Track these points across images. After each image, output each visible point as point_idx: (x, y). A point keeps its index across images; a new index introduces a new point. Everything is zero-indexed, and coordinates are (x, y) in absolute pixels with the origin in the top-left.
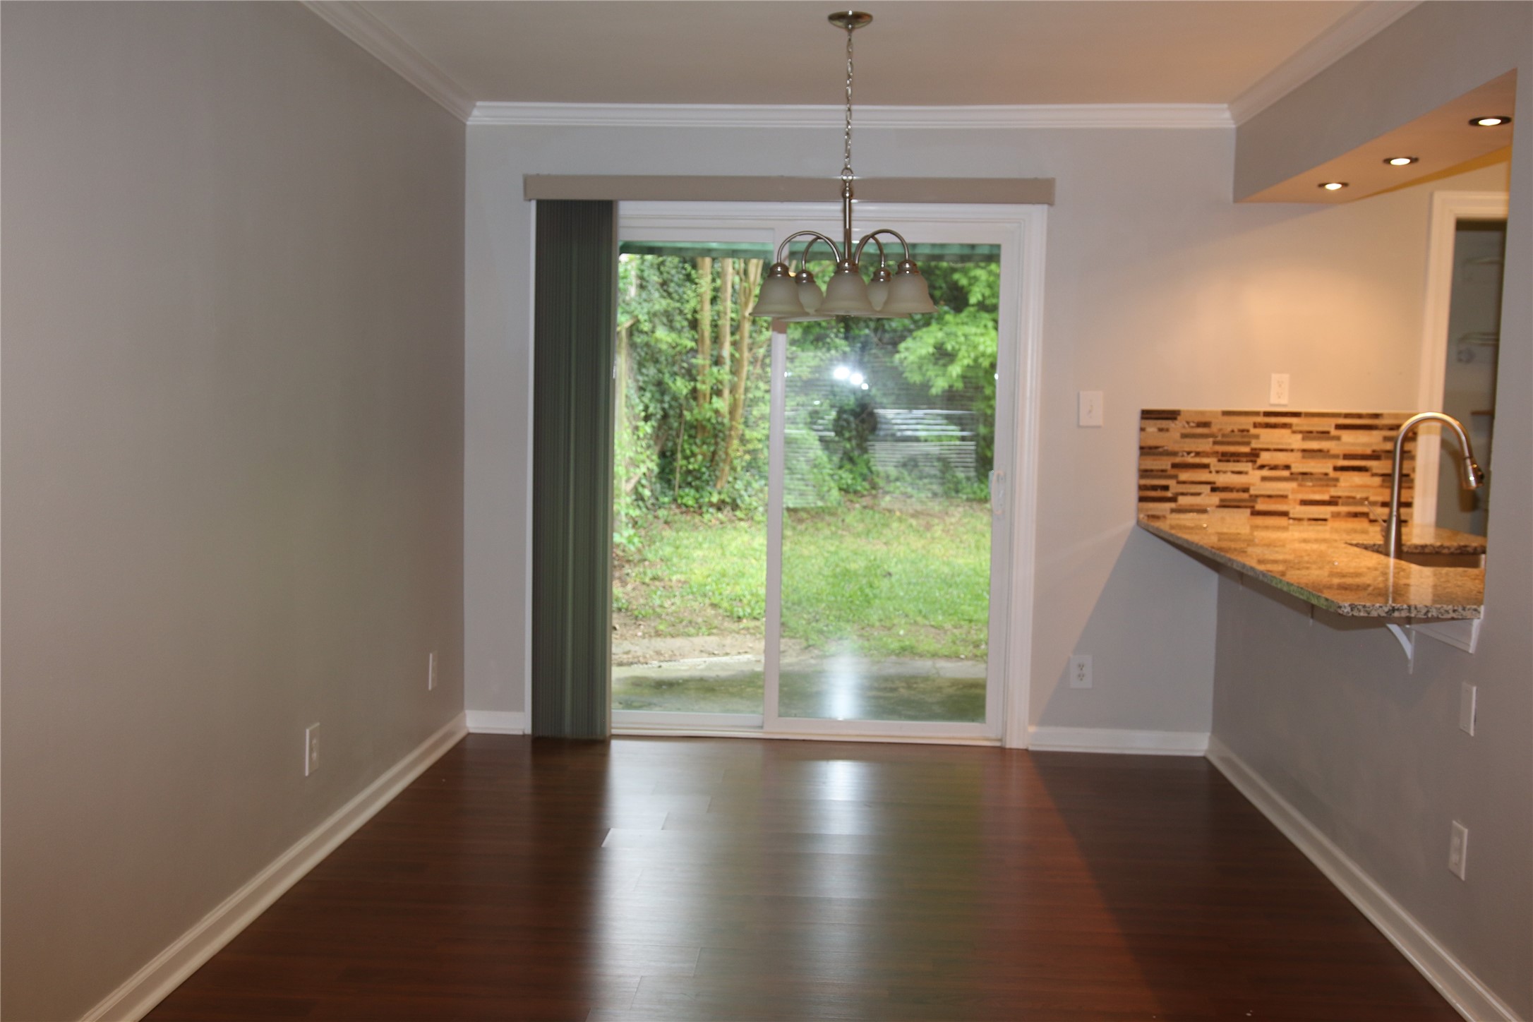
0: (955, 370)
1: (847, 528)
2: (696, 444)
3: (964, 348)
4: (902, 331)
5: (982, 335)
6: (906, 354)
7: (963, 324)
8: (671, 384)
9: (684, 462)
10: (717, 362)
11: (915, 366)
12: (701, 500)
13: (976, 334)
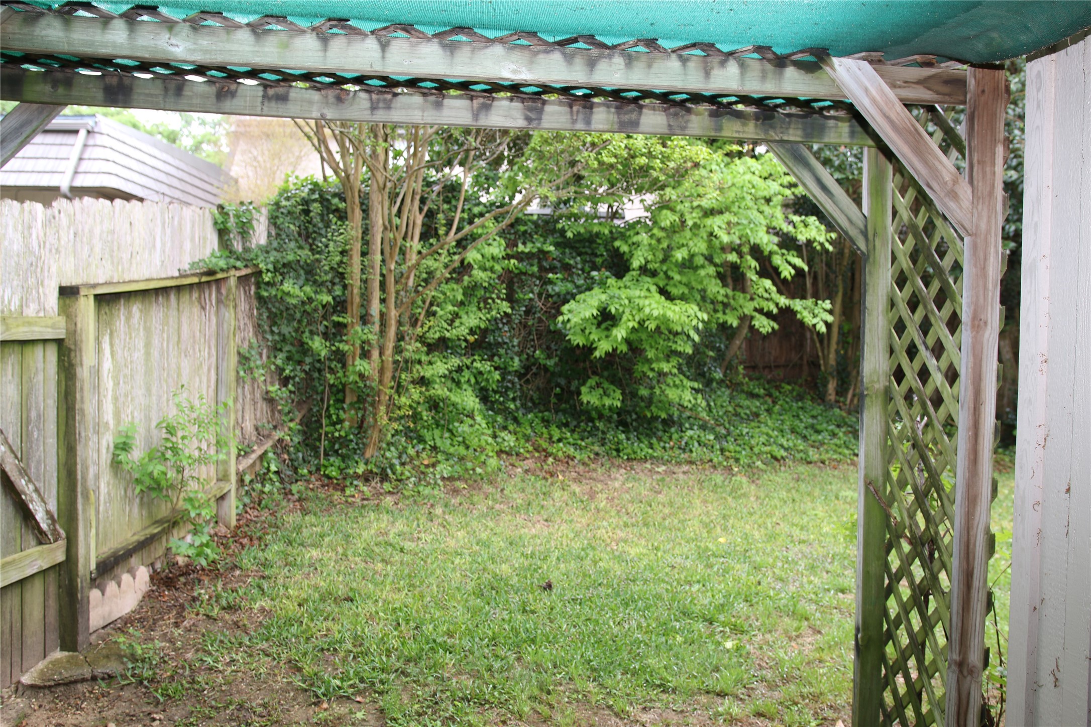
0: (620, 333)
1: (505, 500)
2: (343, 409)
3: (627, 311)
4: (565, 295)
5: (646, 297)
6: (570, 316)
7: (626, 287)
8: (310, 343)
9: (330, 429)
10: (365, 319)
11: (578, 329)
12: (348, 471)
13: (639, 297)
